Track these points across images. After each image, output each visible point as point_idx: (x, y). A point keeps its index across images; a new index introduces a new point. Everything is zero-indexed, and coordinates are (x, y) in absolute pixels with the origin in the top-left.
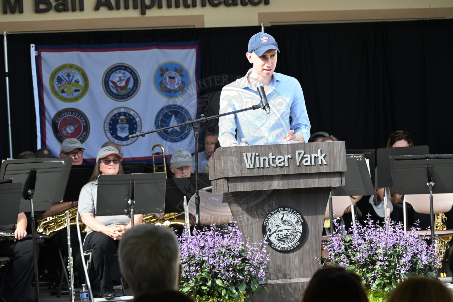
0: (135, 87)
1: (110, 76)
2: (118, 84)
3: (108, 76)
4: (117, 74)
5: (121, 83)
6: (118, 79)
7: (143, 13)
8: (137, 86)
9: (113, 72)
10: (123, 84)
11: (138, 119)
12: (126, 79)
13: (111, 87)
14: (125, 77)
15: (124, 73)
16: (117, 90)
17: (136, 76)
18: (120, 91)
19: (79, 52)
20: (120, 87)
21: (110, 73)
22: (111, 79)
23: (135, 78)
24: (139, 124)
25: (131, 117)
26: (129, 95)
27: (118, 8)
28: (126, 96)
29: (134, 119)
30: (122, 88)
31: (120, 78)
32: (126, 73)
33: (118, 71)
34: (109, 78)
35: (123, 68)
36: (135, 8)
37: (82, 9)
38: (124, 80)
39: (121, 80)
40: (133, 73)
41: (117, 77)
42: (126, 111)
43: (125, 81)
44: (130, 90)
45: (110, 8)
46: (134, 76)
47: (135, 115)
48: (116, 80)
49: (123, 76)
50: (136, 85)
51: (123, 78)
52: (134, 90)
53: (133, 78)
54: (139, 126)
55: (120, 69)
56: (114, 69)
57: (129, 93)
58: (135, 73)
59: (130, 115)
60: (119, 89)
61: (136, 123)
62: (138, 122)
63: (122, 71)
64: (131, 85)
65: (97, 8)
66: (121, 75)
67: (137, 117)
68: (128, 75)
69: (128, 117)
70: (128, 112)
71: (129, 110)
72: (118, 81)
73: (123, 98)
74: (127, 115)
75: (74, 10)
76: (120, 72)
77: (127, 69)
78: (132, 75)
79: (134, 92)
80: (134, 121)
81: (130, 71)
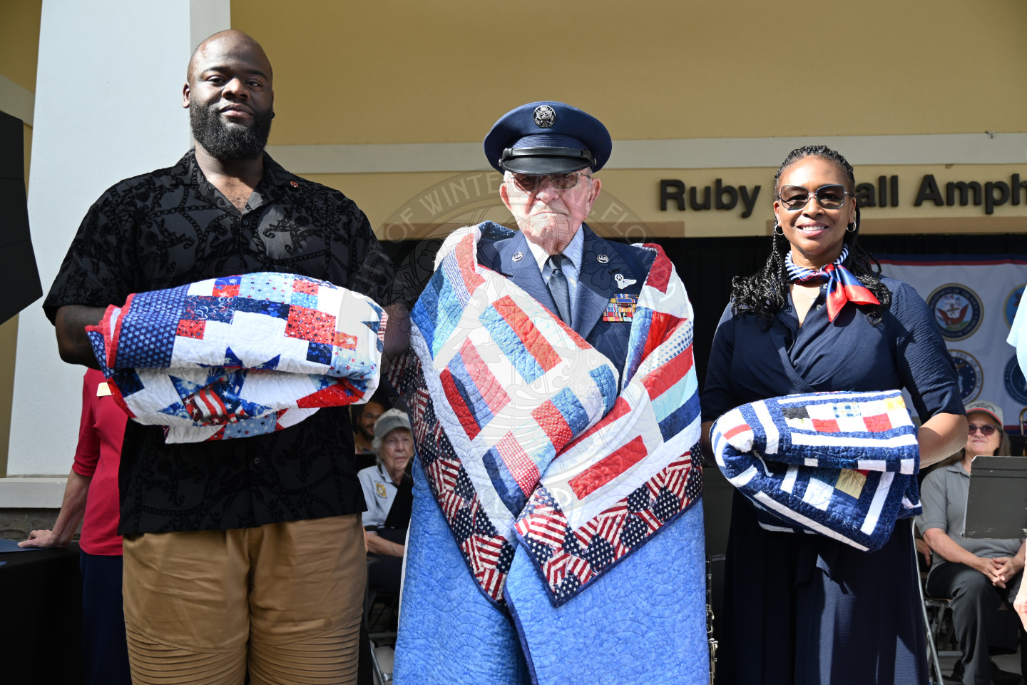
0: (975, 321)
1: (936, 303)
2: (949, 314)
3: (933, 302)
4: (948, 299)
5: (953, 313)
6: (948, 307)
7: (989, 211)
8: (978, 320)
9: (941, 297)
10: (956, 315)
11: (977, 369)
12: (961, 308)
13: (938, 319)
14: (959, 305)
15: (958, 299)
16: (947, 324)
17: (978, 304)
18: (951, 325)
19: (890, 266)
20: (952, 319)
21: (936, 298)
22: (938, 306)
23: (976, 307)
24: (978, 376)
25: (967, 366)
26: (966, 332)
27: (950, 203)
28: (960, 334)
29: (971, 368)
30: (955, 321)
31: (952, 305)
32: (962, 298)
33: (949, 295)
34: (935, 305)
35: (957, 291)
36: (976, 203)
37: (895, 203)
38: (958, 309)
39: (953, 309)
40: (972, 299)
41: (947, 304)
42: (958, 356)
43: (959, 311)
44: (966, 325)
45: (938, 202)
46: (974, 303)
47: (973, 363)
48: (946, 308)
49: (956, 304)
50: (976, 317)
51: (956, 306)
52: (973, 324)
53: (973, 306)
54: (979, 380)
55: (952, 292)
56: (943, 293)
57: (965, 329)
58: (975, 300)
59: (966, 362)
60: (949, 322)
61: (974, 375)
62: (977, 374)
63: (956, 296)
64: (968, 317)
65: (918, 203)
66: (953, 301)
67: (976, 366)
68: (964, 302)
69: (963, 365)
70: (963, 358)
71: (964, 355)
72: (949, 311)
73: (956, 337)
74: (961, 362)
75: (882, 205)
76: (952, 297)
77: (963, 293)
78: (971, 302)
79: (973, 327)
80: (972, 372)
81: (968, 296)
